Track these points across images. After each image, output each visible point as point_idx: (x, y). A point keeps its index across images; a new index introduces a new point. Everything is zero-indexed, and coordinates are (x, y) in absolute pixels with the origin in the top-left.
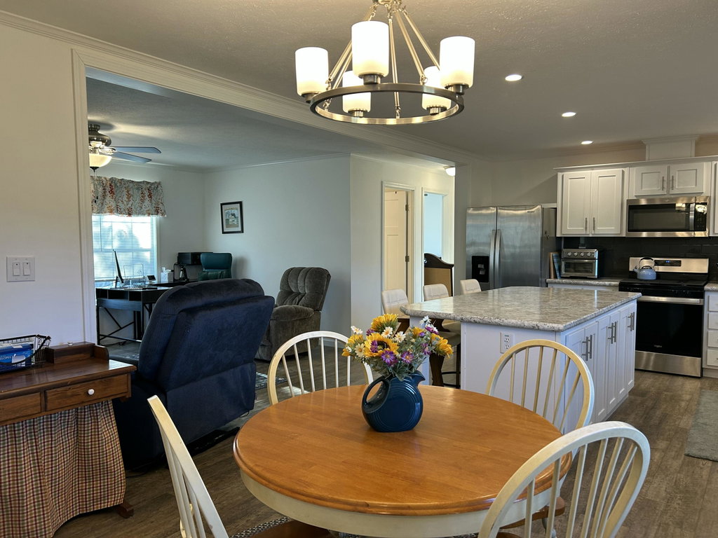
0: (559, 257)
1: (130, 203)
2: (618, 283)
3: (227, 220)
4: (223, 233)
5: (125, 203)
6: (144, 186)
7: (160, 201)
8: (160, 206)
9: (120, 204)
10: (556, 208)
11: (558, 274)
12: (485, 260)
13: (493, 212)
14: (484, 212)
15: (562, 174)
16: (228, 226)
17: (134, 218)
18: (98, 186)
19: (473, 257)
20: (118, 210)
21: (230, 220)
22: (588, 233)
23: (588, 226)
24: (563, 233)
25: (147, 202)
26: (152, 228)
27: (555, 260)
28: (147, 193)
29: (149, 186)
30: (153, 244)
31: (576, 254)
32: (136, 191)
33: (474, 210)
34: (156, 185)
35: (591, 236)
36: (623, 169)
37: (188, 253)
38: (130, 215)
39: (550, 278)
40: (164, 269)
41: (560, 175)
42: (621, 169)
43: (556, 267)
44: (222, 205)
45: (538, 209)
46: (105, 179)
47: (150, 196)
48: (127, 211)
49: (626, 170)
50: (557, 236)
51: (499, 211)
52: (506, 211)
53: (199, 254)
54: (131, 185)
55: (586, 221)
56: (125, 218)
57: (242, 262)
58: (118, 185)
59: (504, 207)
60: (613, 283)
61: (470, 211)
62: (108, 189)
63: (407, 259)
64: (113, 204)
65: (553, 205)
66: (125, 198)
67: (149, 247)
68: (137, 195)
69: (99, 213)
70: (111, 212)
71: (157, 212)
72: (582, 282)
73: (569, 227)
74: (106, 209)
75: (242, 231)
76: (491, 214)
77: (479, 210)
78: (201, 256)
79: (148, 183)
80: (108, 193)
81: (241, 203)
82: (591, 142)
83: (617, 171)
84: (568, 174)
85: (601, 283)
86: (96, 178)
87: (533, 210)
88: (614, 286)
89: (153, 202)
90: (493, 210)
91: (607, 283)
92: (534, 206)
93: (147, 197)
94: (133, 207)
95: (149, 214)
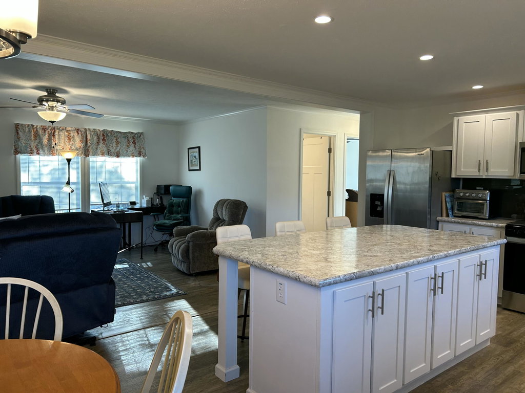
0: (452, 196)
1: (118, 148)
2: (504, 225)
3: (192, 161)
4: (189, 170)
5: (114, 147)
6: (129, 136)
7: (142, 146)
8: (142, 150)
9: (111, 149)
10: (451, 151)
11: (450, 213)
12: (380, 197)
13: (388, 154)
14: (381, 154)
15: (458, 118)
16: (192, 165)
17: (121, 159)
18: (94, 136)
19: (371, 194)
20: (109, 153)
21: (193, 161)
22: (481, 175)
23: (481, 168)
24: (457, 174)
25: (132, 147)
26: (137, 166)
27: (448, 200)
28: (131, 140)
29: (133, 135)
30: (137, 178)
31: (467, 195)
32: (123, 139)
33: (373, 152)
34: (139, 135)
35: (484, 177)
36: (518, 112)
37: (162, 185)
38: (118, 156)
39: (442, 216)
40: (144, 196)
41: (456, 119)
42: (515, 112)
43: (449, 206)
44: (189, 149)
45: (427, 152)
46: (99, 130)
47: (134, 143)
48: (116, 154)
49: (521, 113)
50: (452, 177)
51: (393, 153)
52: (399, 154)
53: (170, 186)
54: (120, 134)
55: (480, 163)
56: (115, 159)
57: (199, 193)
58: (109, 135)
59: (397, 150)
60: (501, 225)
61: (370, 153)
62: (101, 138)
63: (329, 194)
64: (105, 149)
65: (449, 148)
66: (114, 145)
67: (134, 180)
68: (124, 142)
69: (94, 155)
70: (103, 154)
71: (140, 155)
72: (470, 221)
73: (464, 169)
74: (99, 152)
75: (200, 170)
76: (386, 156)
77: (376, 152)
78: (171, 187)
79: (133, 133)
80: (101, 141)
81: (199, 148)
82: (481, 87)
83: (512, 114)
84: (464, 119)
85: (489, 224)
86: (92, 130)
87: (422, 153)
88: (502, 227)
89: (137, 147)
90: (388, 153)
91: (494, 224)
92: (424, 149)
93: (131, 144)
94: (121, 151)
95: (133, 156)
